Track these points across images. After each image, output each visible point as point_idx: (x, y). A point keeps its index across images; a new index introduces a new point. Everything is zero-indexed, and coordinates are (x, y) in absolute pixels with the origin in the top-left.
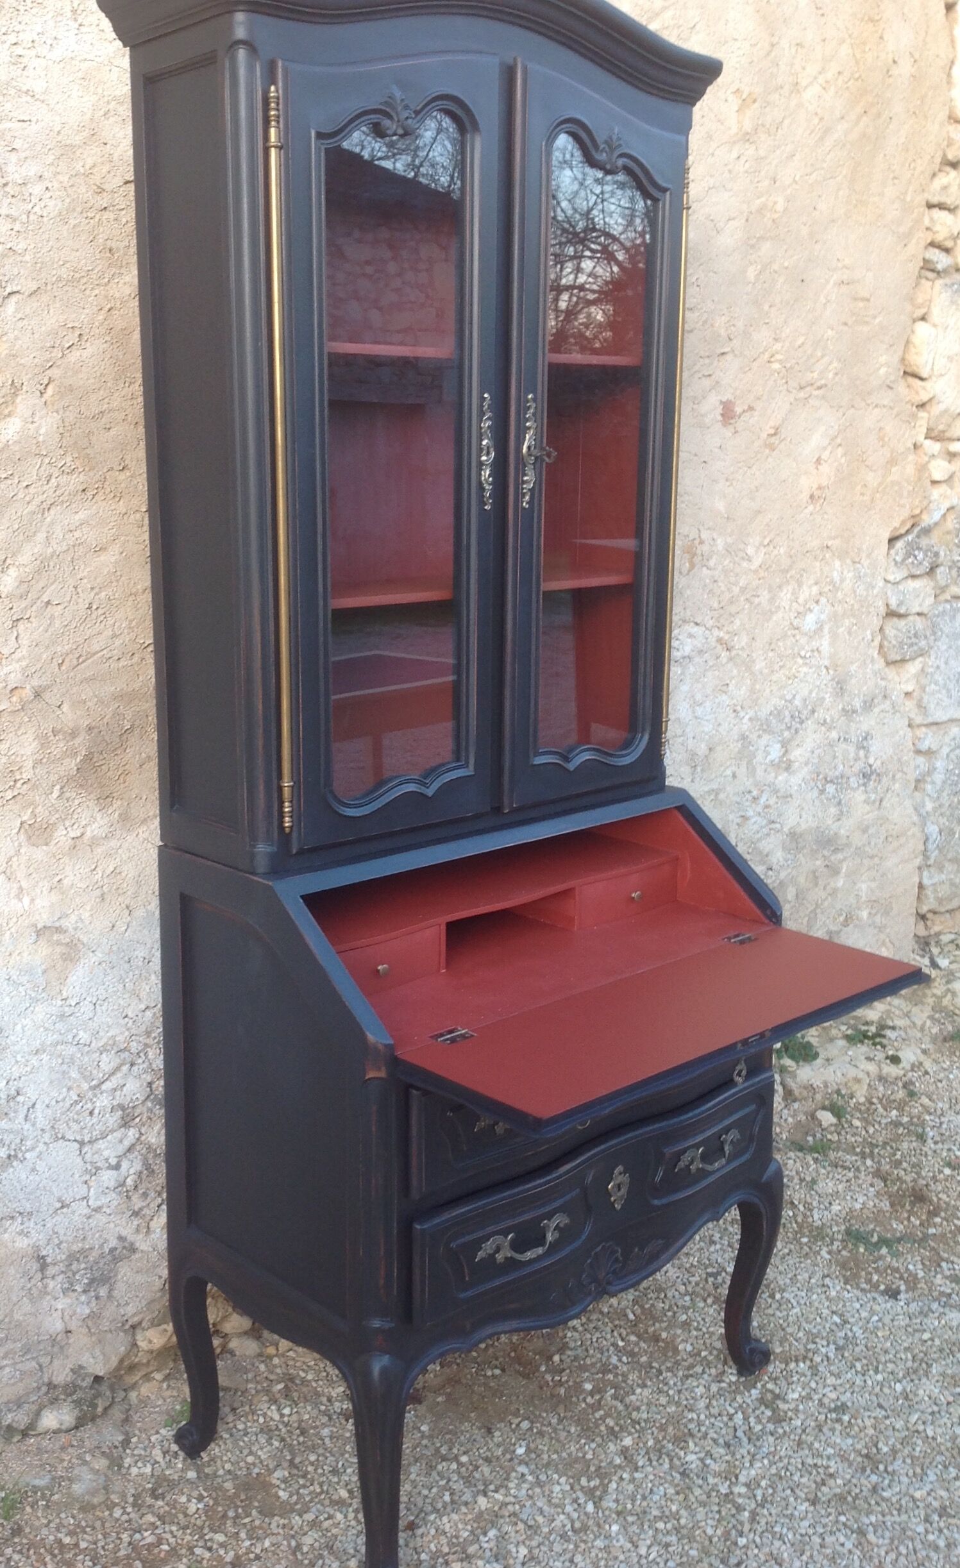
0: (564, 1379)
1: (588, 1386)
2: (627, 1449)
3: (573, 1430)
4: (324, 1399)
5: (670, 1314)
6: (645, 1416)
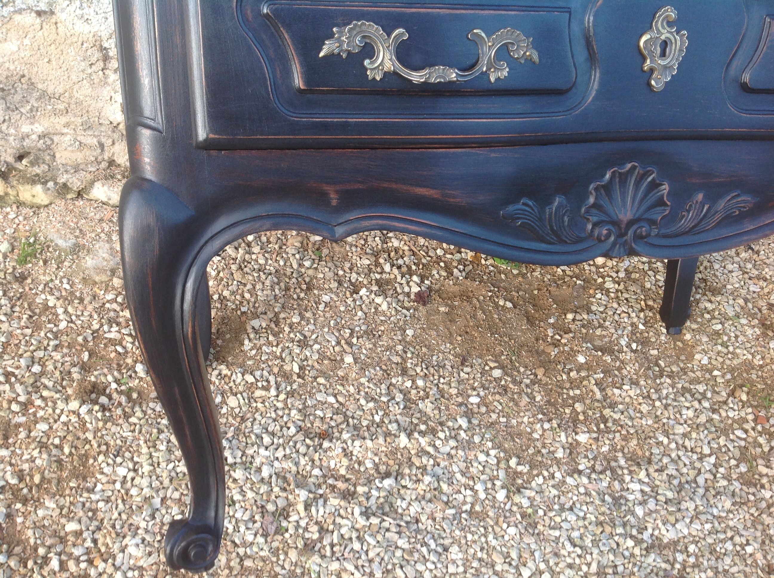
0: (563, 341)
1: (581, 359)
2: (578, 443)
3: (538, 398)
4: (347, 265)
5: (707, 316)
6: (616, 416)
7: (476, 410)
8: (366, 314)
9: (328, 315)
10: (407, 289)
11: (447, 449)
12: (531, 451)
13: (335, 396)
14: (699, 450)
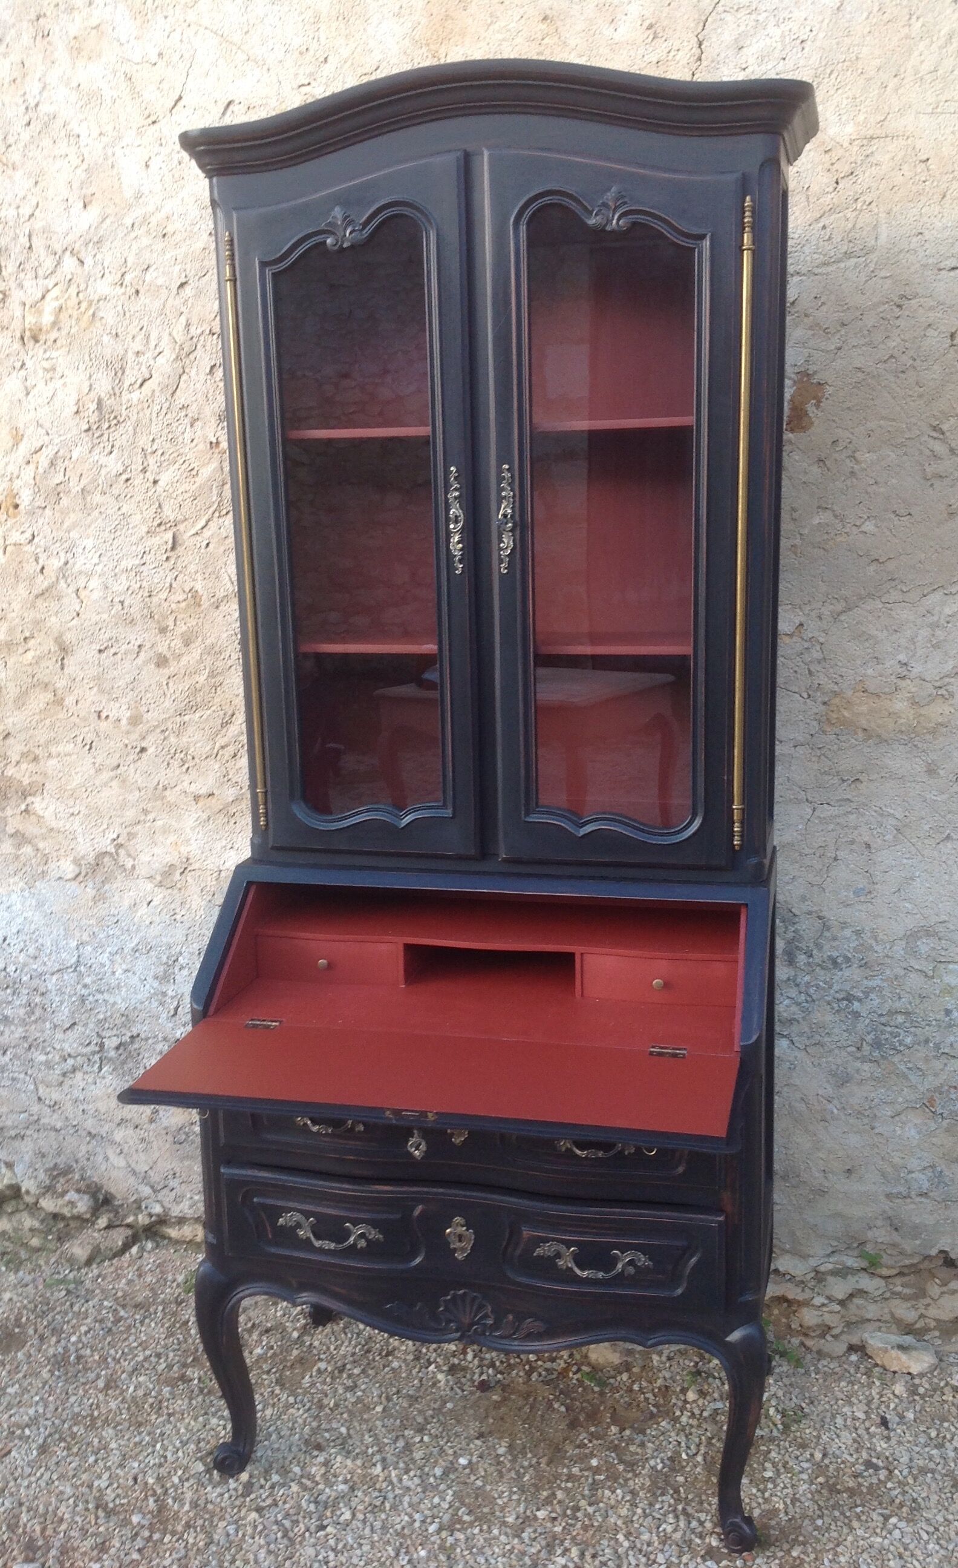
0: (589, 1445)
3: (526, 1478)
7: (460, 1470)
8: (422, 1385)
9: (388, 1376)
10: (476, 1377)
11: (410, 1483)
12: (486, 1510)
13: (348, 1429)
14: (652, 1557)
